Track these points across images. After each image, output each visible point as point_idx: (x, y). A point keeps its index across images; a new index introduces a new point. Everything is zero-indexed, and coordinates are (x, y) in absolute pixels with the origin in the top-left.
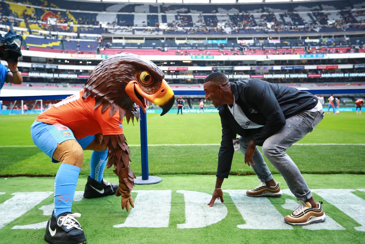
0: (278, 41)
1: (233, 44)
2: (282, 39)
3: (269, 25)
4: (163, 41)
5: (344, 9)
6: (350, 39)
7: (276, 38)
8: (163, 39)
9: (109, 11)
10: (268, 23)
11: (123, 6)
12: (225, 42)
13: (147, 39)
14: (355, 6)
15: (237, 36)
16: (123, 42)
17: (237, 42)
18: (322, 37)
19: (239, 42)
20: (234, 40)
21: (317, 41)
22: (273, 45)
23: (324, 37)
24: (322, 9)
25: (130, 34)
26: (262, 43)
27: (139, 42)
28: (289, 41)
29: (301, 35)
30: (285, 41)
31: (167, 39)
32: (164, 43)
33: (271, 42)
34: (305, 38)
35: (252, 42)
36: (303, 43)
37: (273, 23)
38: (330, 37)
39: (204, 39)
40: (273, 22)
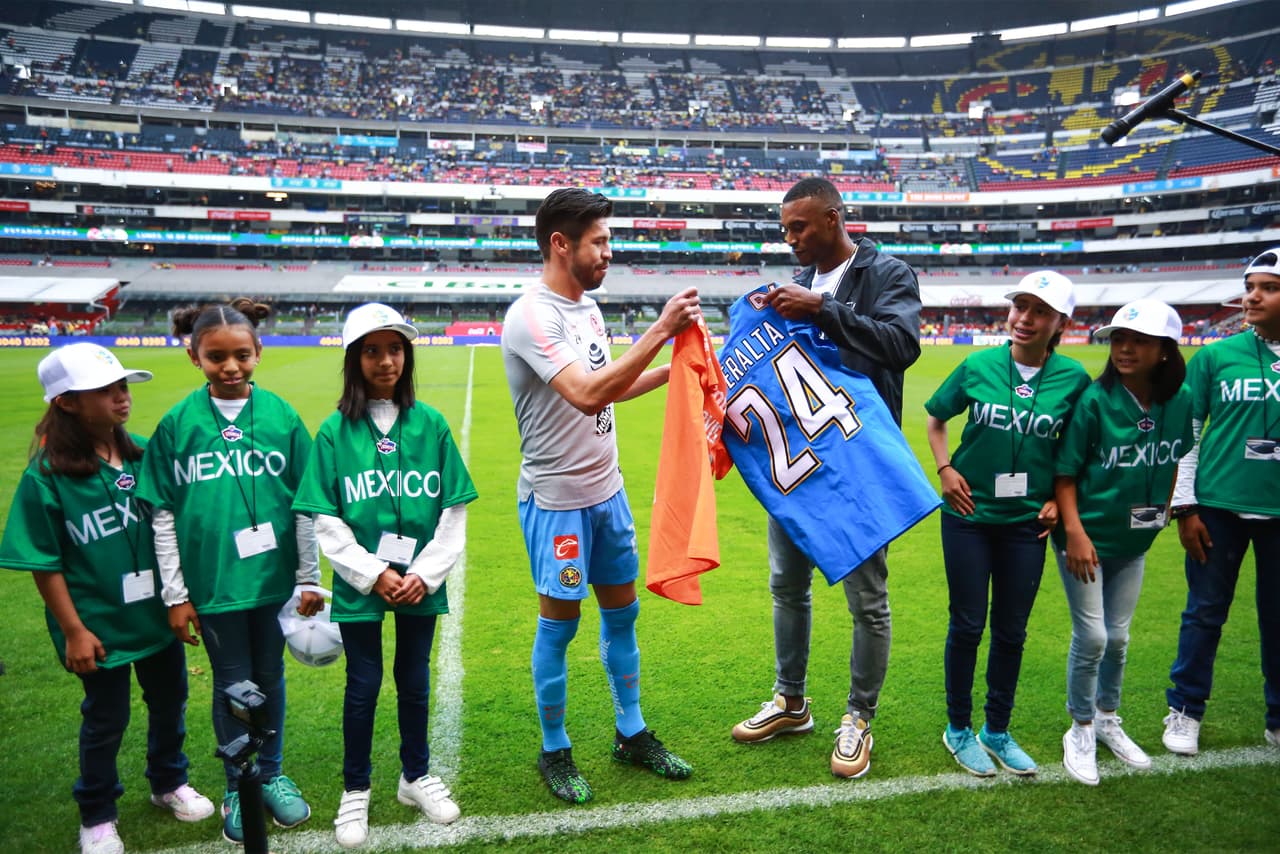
0: (542, 149)
1: (414, 150)
2: (555, 142)
3: (538, 103)
4: (200, 131)
5: (742, 72)
6: (726, 152)
7: (539, 140)
8: (202, 124)
9: (54, 27)
10: (534, 97)
11: (111, 17)
12: (392, 143)
13: (149, 121)
14: (768, 67)
15: (430, 128)
16: (64, 124)
17: (426, 145)
18: (657, 143)
19: (432, 144)
20: (418, 138)
21: (645, 152)
22: (525, 157)
23: (664, 143)
24: (688, 69)
25: (102, 104)
26: (498, 151)
27: (119, 129)
28: (569, 150)
29: (602, 135)
30: (560, 148)
31: (215, 124)
32: (202, 137)
33: (521, 147)
34: (615, 142)
35: (470, 145)
36: (608, 156)
37: (549, 98)
38: (678, 144)
39: (332, 131)
40: (549, 94)
